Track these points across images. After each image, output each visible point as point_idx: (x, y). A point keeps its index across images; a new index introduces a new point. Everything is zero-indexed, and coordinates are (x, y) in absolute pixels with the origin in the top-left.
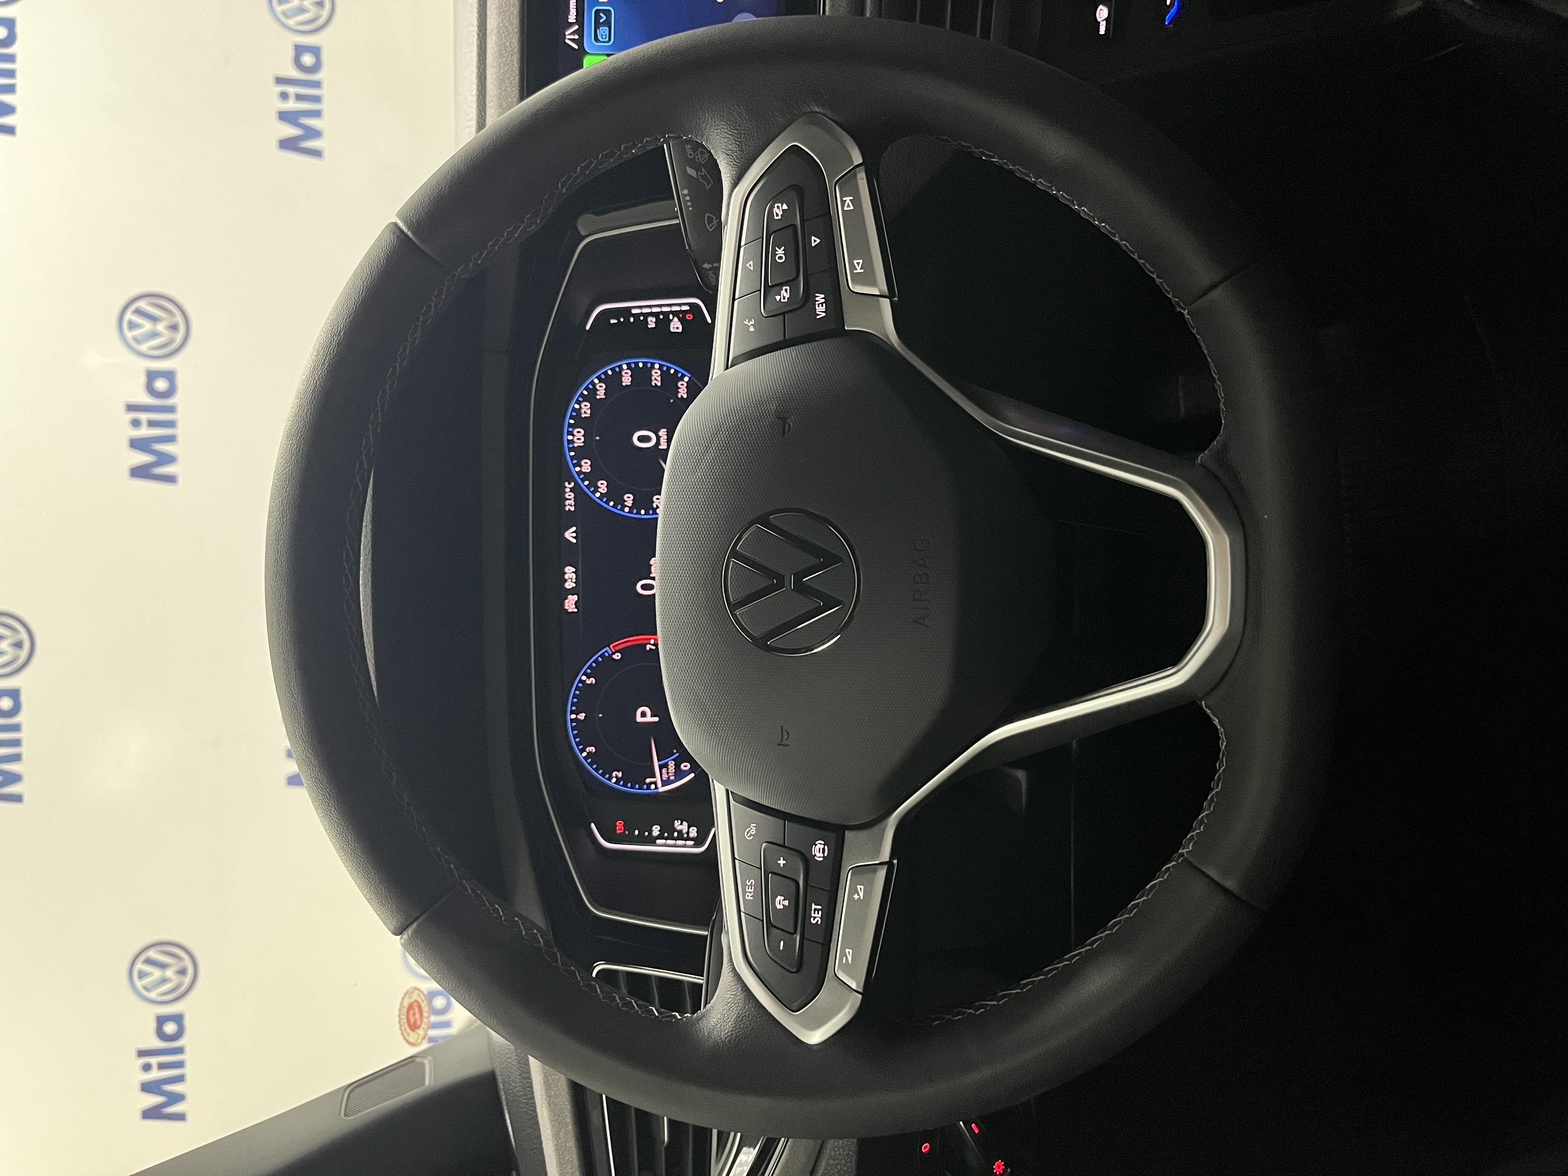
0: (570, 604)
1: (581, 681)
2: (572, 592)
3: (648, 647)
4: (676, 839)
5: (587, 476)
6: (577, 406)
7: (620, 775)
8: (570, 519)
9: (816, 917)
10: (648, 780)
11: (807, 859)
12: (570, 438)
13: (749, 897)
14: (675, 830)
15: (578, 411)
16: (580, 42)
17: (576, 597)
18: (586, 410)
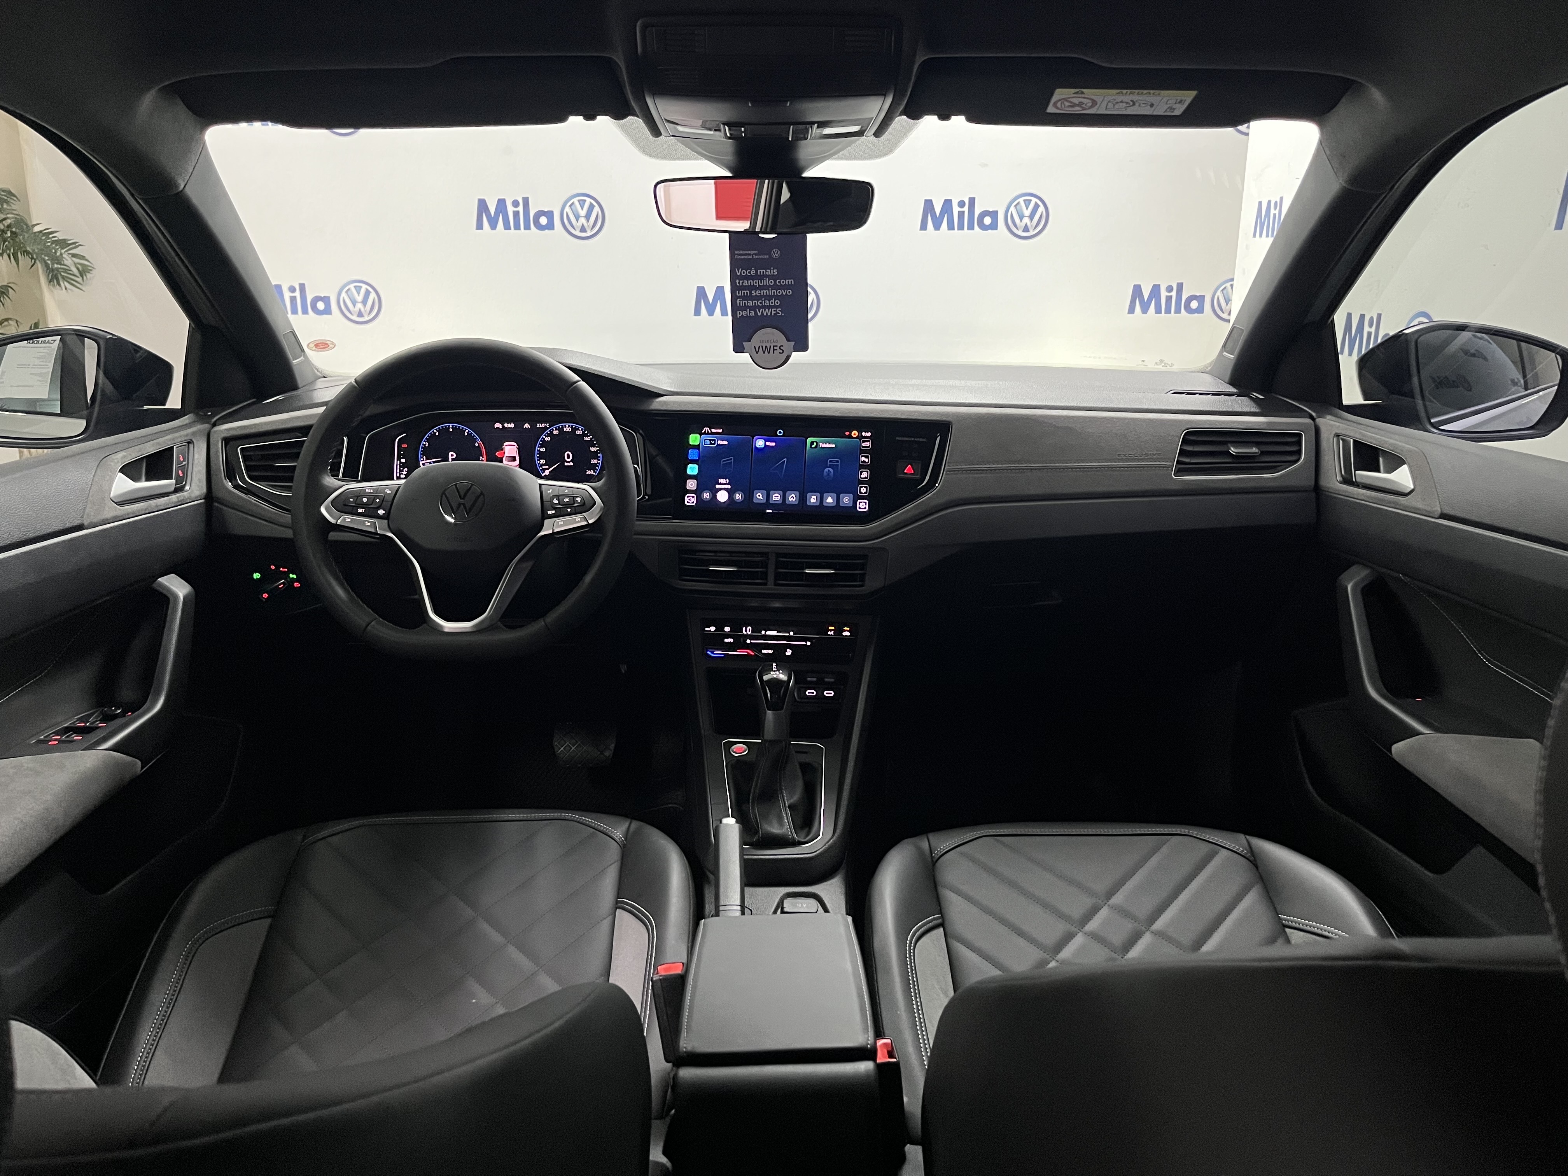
0: (498, 425)
1: (466, 429)
2: (503, 426)
3: (481, 457)
4: (400, 469)
5: (552, 432)
6: (580, 429)
7: (427, 446)
8: (533, 426)
9: (360, 510)
10: (424, 457)
11: (379, 508)
12: (567, 426)
13: (367, 490)
14: (404, 469)
15: (578, 429)
16: (705, 433)
17: (501, 427)
18: (579, 432)
